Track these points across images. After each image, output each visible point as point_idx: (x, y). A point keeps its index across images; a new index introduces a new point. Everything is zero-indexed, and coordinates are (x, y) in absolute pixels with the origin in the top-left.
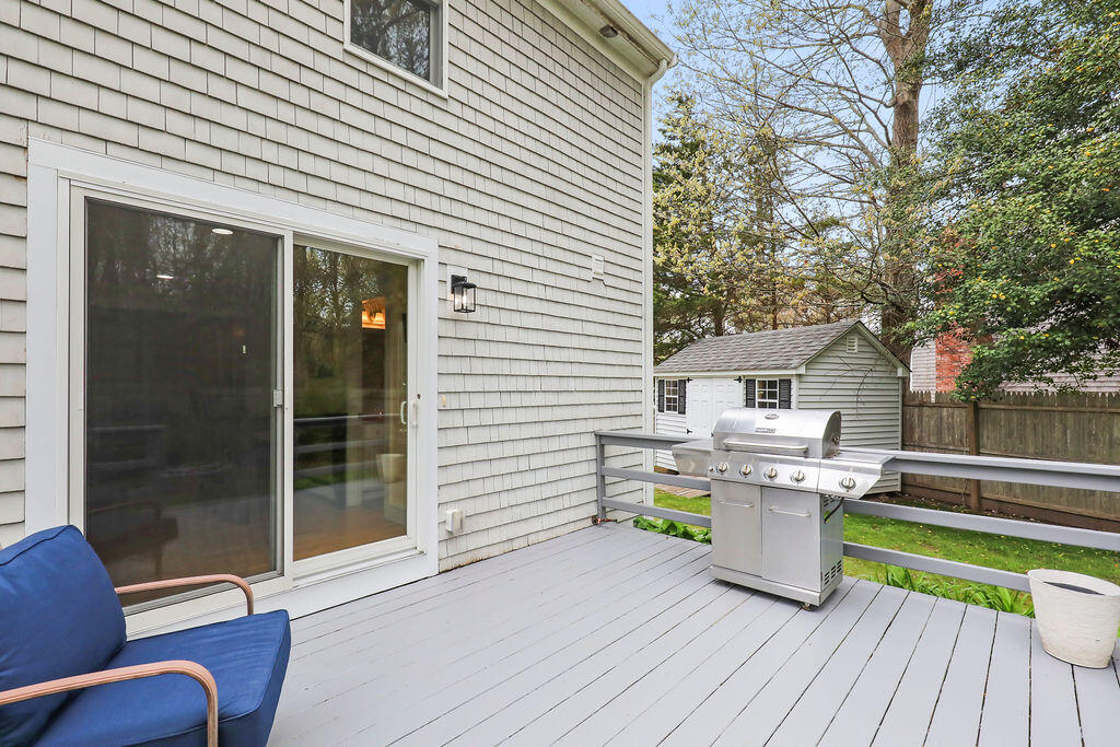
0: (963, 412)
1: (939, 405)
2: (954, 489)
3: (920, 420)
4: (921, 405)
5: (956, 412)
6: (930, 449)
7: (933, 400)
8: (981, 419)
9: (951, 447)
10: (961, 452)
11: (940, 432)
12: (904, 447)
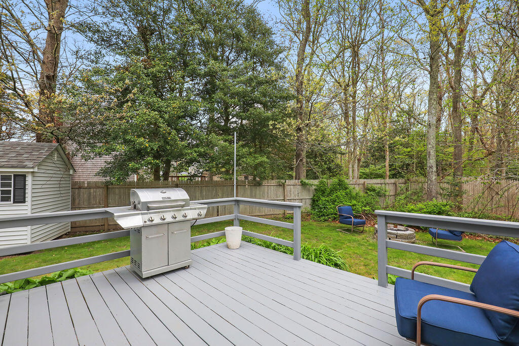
0: (101, 190)
1: (89, 187)
2: (96, 224)
3: (79, 195)
4: (80, 188)
5: (98, 190)
6: (85, 208)
7: (86, 185)
8: (109, 192)
9: (95, 206)
10: (99, 207)
11: (89, 199)
12: (72, 209)
